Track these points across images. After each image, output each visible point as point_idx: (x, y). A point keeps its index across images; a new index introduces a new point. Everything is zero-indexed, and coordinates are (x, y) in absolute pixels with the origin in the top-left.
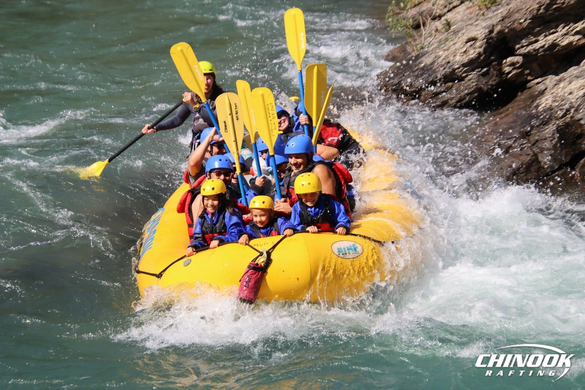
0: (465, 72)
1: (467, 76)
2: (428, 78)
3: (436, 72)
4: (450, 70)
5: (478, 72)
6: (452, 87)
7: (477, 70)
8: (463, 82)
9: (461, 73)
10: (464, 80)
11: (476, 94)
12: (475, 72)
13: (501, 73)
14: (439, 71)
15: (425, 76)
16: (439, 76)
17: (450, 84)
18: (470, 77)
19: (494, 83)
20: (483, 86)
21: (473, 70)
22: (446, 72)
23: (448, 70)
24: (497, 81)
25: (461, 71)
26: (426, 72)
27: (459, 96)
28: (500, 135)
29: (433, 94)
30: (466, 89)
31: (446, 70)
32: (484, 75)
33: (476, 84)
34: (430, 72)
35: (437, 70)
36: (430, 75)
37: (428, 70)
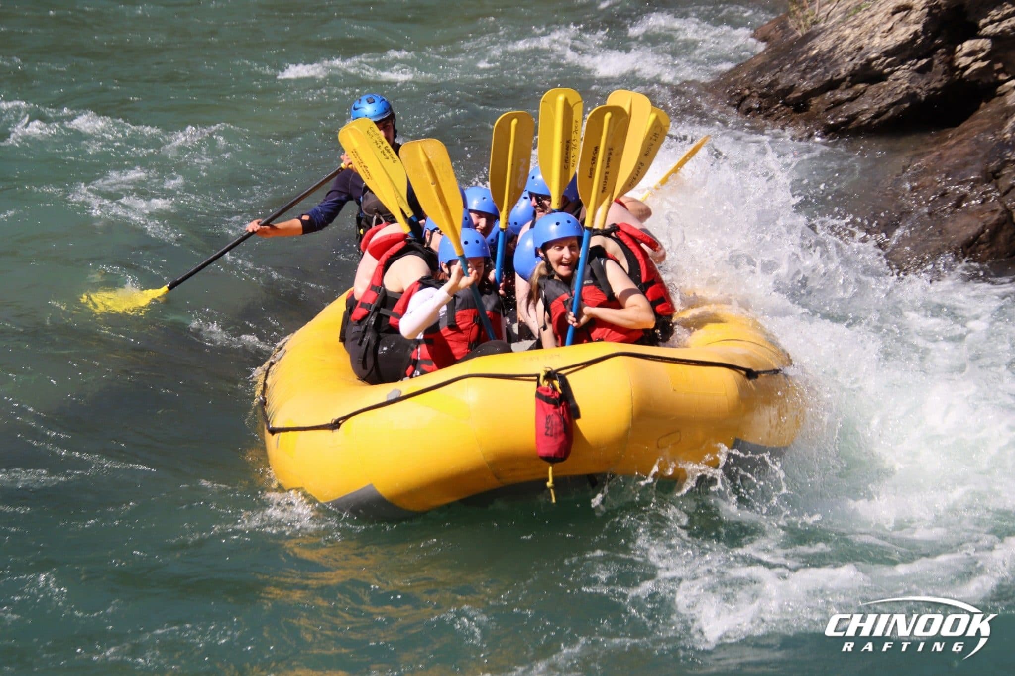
0: (889, 65)
1: (892, 72)
2: (823, 74)
3: (838, 65)
4: (863, 61)
5: (911, 65)
6: (865, 91)
7: (910, 63)
8: (885, 83)
9: (881, 67)
10: (886, 80)
11: (907, 105)
12: (906, 67)
13: (951, 67)
14: (844, 62)
15: (819, 70)
16: (843, 73)
17: (861, 86)
18: (898, 73)
19: (939, 85)
20: (919, 91)
21: (903, 62)
22: (856, 65)
23: (858, 61)
24: (944, 82)
25: (881, 64)
26: (821, 64)
27: (877, 107)
28: (947, 176)
29: (832, 103)
30: (889, 95)
31: (855, 61)
32: (922, 71)
33: (908, 88)
34: (827, 65)
35: (839, 62)
36: (826, 71)
37: (823, 61)
